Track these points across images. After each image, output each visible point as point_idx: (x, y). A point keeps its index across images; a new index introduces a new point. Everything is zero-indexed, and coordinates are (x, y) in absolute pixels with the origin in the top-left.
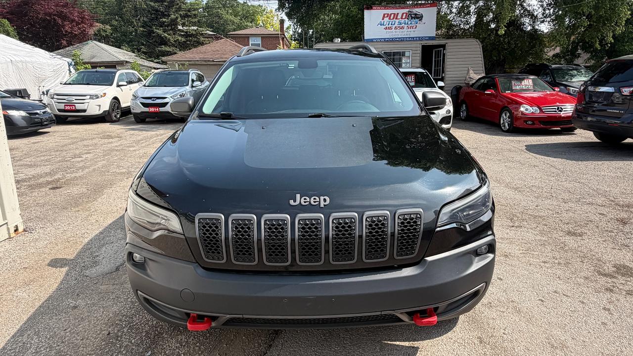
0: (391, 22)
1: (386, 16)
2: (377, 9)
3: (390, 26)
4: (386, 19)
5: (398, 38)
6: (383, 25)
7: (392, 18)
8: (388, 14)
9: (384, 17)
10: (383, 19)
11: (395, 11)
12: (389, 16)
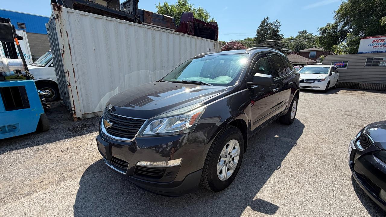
0: (378, 44)
1: (375, 41)
2: (370, 38)
3: (377, 45)
4: (375, 43)
5: (381, 51)
6: (372, 45)
7: (379, 42)
8: (377, 40)
9: (374, 41)
10: (373, 42)
11: (383, 38)
12: (377, 41)
